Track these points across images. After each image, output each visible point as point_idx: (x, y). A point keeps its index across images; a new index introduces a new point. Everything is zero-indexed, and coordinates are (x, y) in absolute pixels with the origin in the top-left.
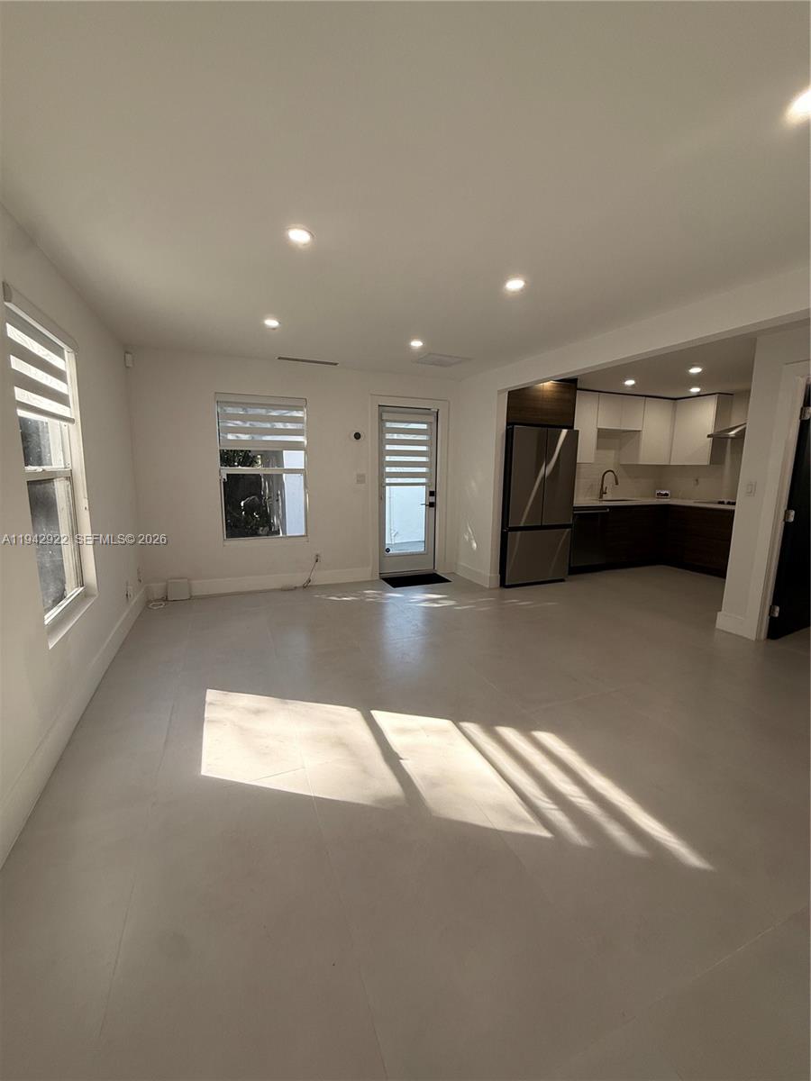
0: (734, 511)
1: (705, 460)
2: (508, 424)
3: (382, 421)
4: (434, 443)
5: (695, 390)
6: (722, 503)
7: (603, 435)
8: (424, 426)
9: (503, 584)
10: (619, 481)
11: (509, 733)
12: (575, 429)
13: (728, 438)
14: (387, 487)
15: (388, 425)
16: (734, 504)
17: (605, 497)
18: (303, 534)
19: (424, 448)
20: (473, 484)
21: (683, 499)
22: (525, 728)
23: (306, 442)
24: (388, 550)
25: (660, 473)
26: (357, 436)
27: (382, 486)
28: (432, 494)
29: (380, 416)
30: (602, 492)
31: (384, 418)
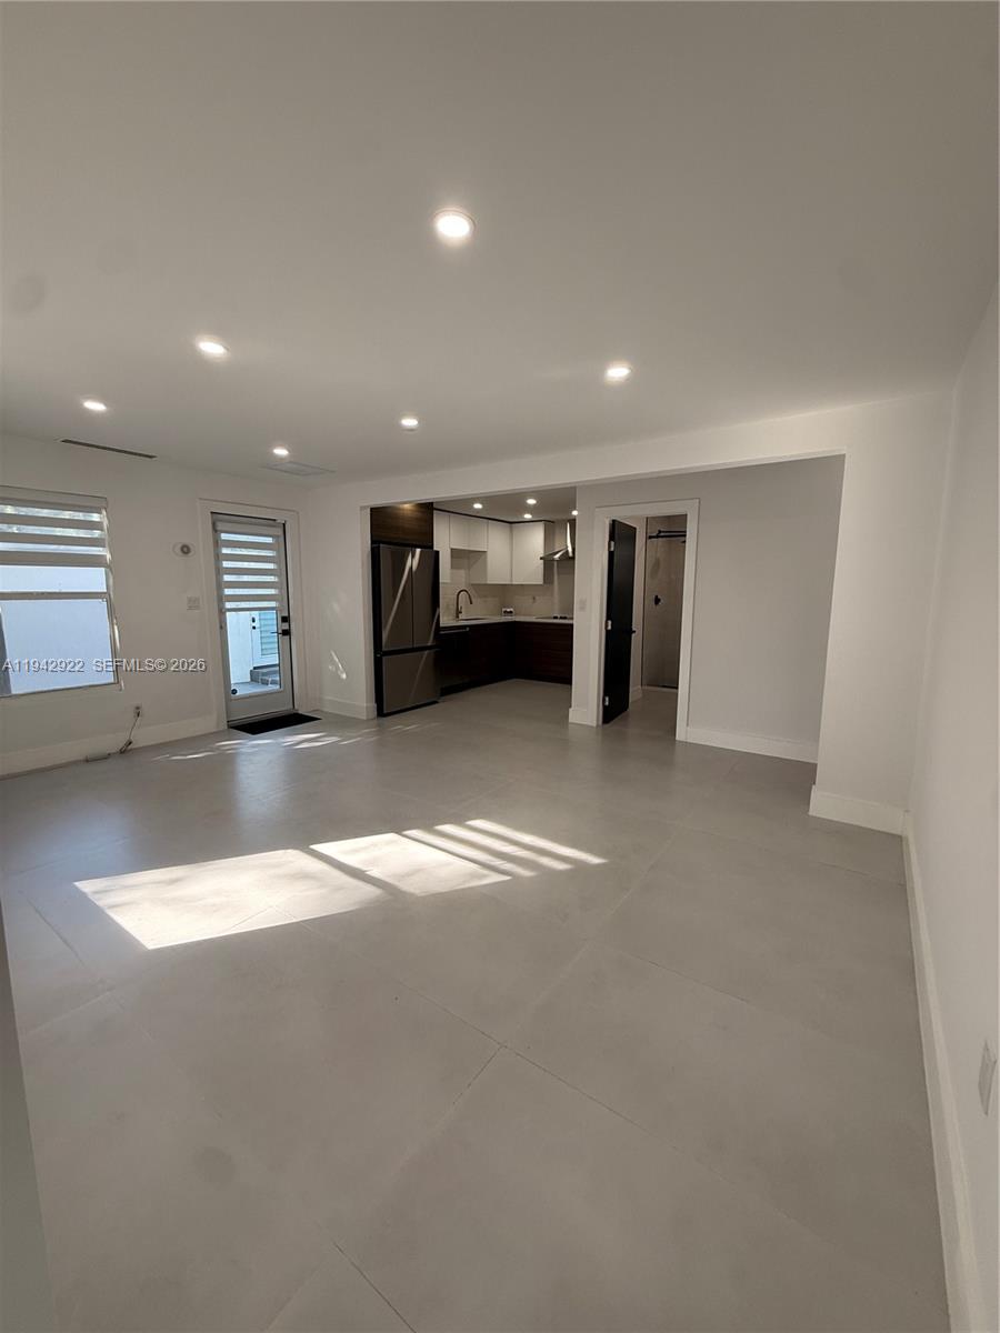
0: (572, 625)
1: (539, 580)
2: (372, 542)
3: (215, 530)
4: (283, 559)
5: (528, 516)
6: (556, 618)
7: (455, 553)
8: (269, 540)
9: (381, 713)
10: (473, 600)
11: (448, 828)
12: (435, 549)
13: (553, 560)
14: (228, 614)
15: (224, 536)
16: (572, 619)
17: (461, 616)
18: (112, 680)
19: (271, 566)
20: (336, 607)
21: (524, 615)
22: (459, 820)
23: (109, 556)
24: (234, 692)
25: (504, 592)
26: (186, 550)
27: (222, 612)
28: (285, 619)
29: (214, 524)
30: (458, 612)
31: (219, 528)
